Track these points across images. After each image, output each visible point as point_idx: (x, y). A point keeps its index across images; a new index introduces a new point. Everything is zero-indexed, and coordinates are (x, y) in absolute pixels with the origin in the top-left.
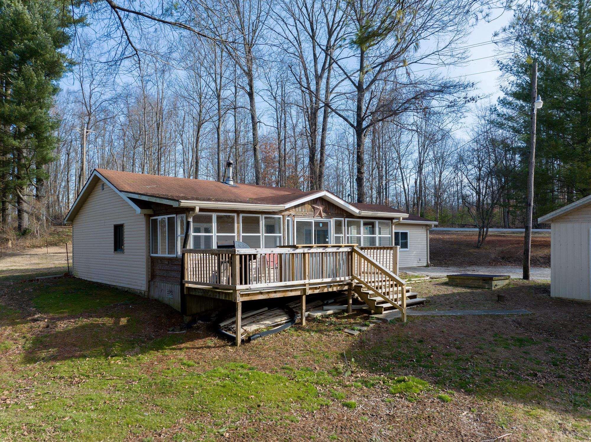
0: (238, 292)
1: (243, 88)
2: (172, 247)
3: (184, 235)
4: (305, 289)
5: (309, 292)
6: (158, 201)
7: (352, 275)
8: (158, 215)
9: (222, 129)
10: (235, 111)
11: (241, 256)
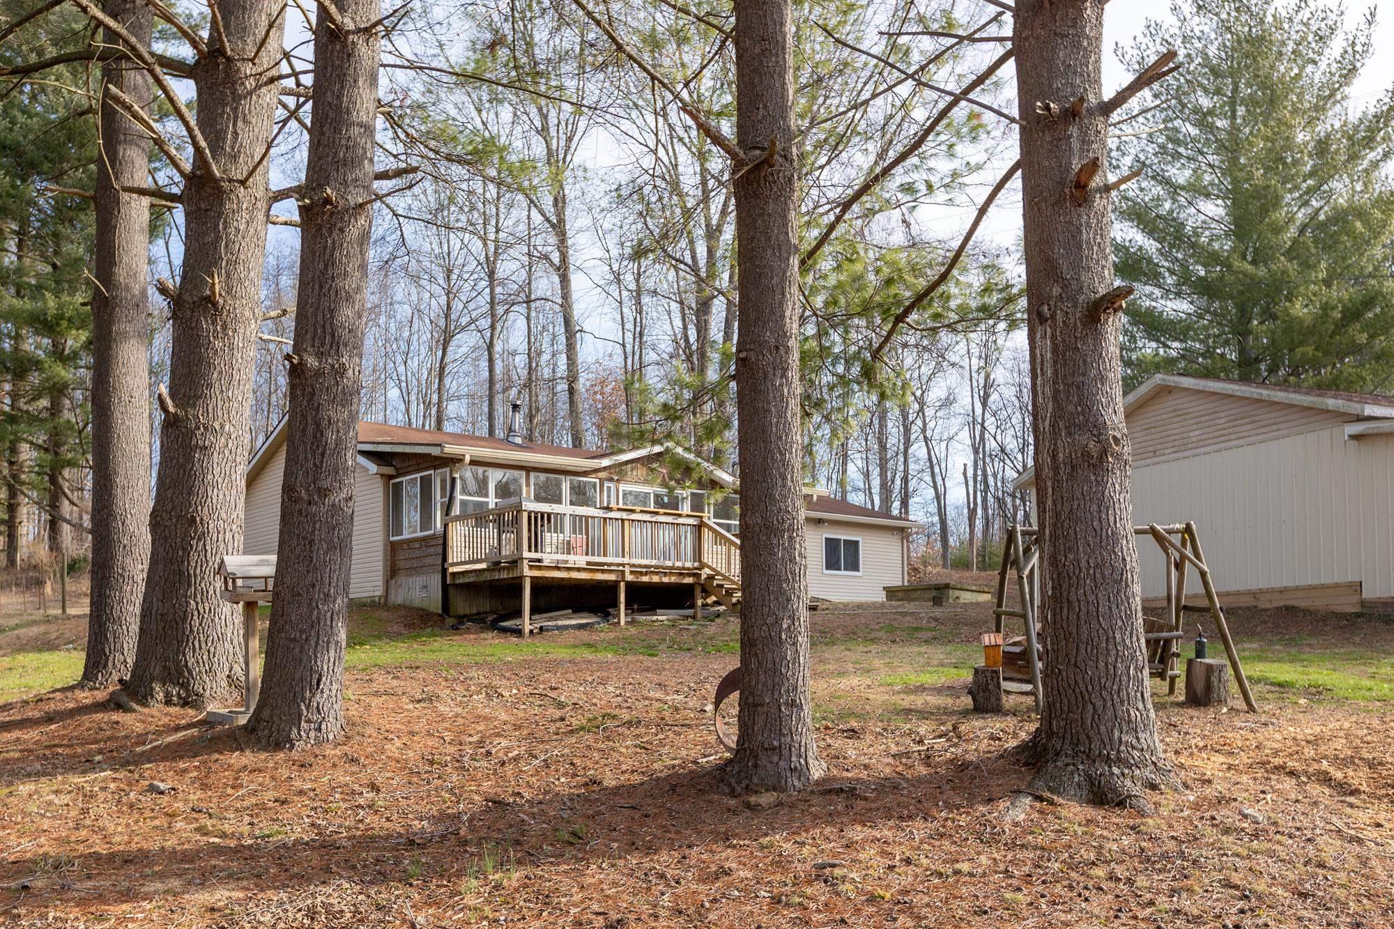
0: (525, 562)
1: (546, 257)
2: (426, 520)
3: (446, 499)
4: (623, 572)
5: (629, 578)
6: (408, 449)
7: (700, 561)
8: (404, 474)
9: (498, 347)
10: (529, 308)
11: (530, 513)
